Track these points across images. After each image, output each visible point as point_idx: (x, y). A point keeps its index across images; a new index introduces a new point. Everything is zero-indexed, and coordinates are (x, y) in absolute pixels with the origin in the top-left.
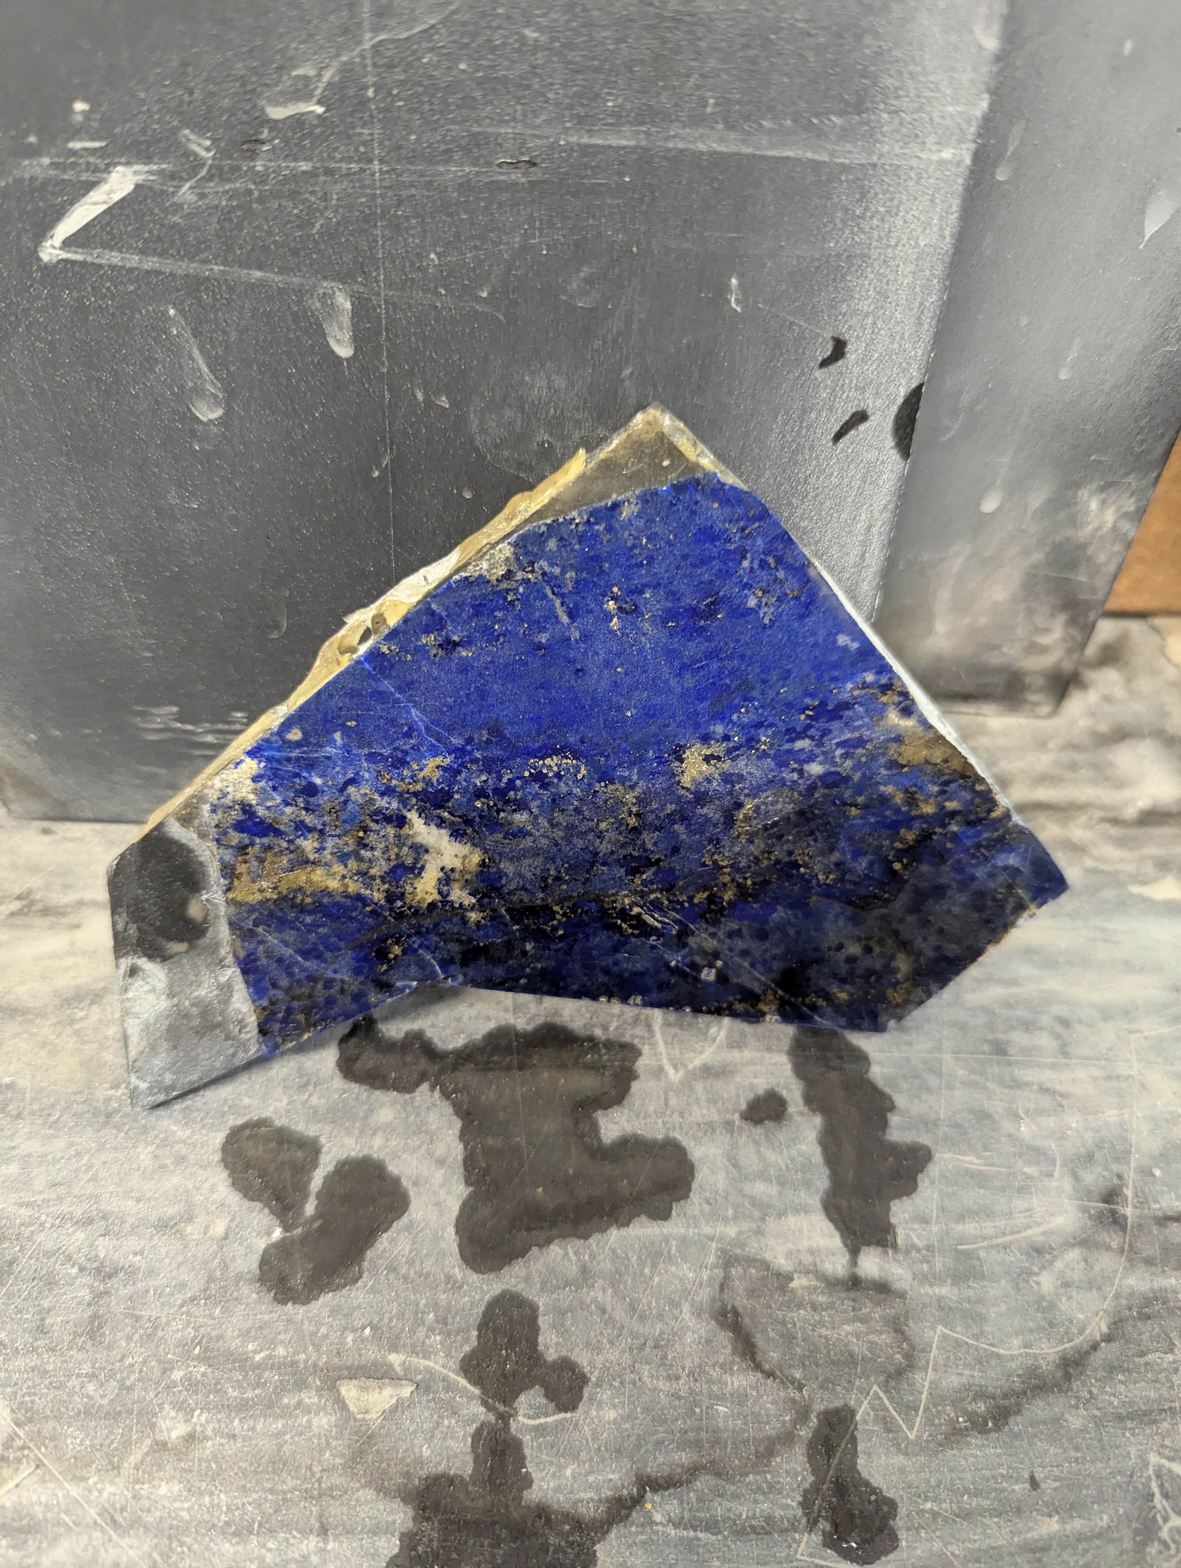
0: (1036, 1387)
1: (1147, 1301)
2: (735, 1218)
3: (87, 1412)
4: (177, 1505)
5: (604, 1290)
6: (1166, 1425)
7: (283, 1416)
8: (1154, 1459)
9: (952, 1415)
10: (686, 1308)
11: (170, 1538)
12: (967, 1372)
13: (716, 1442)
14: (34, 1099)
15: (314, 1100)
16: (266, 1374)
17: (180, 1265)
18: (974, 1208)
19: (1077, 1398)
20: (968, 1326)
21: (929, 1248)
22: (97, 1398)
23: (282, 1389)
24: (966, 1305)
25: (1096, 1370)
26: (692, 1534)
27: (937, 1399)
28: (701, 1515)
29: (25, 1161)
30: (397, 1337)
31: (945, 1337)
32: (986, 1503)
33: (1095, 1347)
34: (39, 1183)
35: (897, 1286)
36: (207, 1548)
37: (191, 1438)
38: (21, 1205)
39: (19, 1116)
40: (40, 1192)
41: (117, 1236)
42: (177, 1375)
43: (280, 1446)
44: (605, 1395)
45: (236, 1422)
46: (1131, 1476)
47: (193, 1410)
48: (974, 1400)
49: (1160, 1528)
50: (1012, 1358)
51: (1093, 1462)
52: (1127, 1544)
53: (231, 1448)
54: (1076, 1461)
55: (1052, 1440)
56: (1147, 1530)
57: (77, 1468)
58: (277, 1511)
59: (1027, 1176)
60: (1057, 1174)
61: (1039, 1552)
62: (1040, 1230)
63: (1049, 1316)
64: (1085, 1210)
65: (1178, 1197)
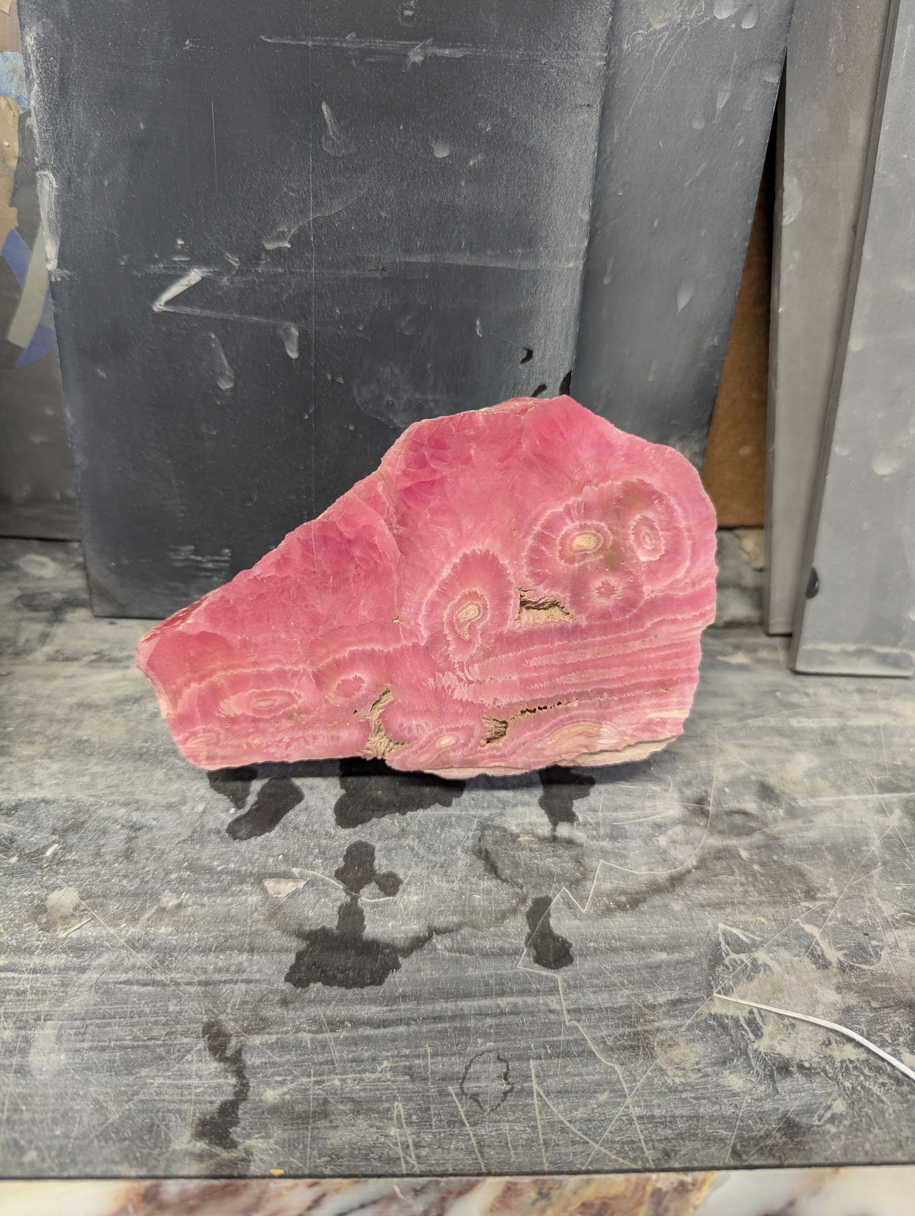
0: (655, 889)
1: (719, 851)
2: (488, 807)
3: (122, 894)
4: (170, 937)
5: (414, 840)
6: (729, 910)
7: (232, 895)
8: (721, 926)
9: (607, 901)
10: (459, 849)
11: (164, 953)
12: (616, 882)
13: (474, 911)
14: (99, 747)
16: (224, 876)
17: (178, 824)
18: (623, 805)
19: (678, 895)
20: (617, 860)
21: (597, 823)
22: (128, 886)
23: (231, 884)
24: (616, 850)
25: (689, 882)
26: (458, 955)
27: (599, 894)
28: (463, 946)
29: (94, 776)
30: (297, 860)
31: (604, 866)
32: (624, 944)
33: (689, 872)
34: (101, 786)
35: (578, 841)
36: (186, 958)
37: (179, 906)
38: (90, 796)
39: (91, 755)
40: (101, 790)
41: (144, 811)
42: (174, 876)
44: (412, 889)
45: (206, 898)
46: (708, 934)
47: (182, 893)
48: (619, 895)
49: (724, 959)
50: (641, 875)
51: (686, 926)
52: (705, 966)
53: (201, 911)
54: (677, 925)
55: (663, 915)
56: (716, 959)
57: (115, 920)
58: (226, 941)
59: (654, 791)
60: (670, 790)
61: (655, 968)
62: (660, 816)
63: (663, 856)
64: (686, 807)
65: (739, 802)
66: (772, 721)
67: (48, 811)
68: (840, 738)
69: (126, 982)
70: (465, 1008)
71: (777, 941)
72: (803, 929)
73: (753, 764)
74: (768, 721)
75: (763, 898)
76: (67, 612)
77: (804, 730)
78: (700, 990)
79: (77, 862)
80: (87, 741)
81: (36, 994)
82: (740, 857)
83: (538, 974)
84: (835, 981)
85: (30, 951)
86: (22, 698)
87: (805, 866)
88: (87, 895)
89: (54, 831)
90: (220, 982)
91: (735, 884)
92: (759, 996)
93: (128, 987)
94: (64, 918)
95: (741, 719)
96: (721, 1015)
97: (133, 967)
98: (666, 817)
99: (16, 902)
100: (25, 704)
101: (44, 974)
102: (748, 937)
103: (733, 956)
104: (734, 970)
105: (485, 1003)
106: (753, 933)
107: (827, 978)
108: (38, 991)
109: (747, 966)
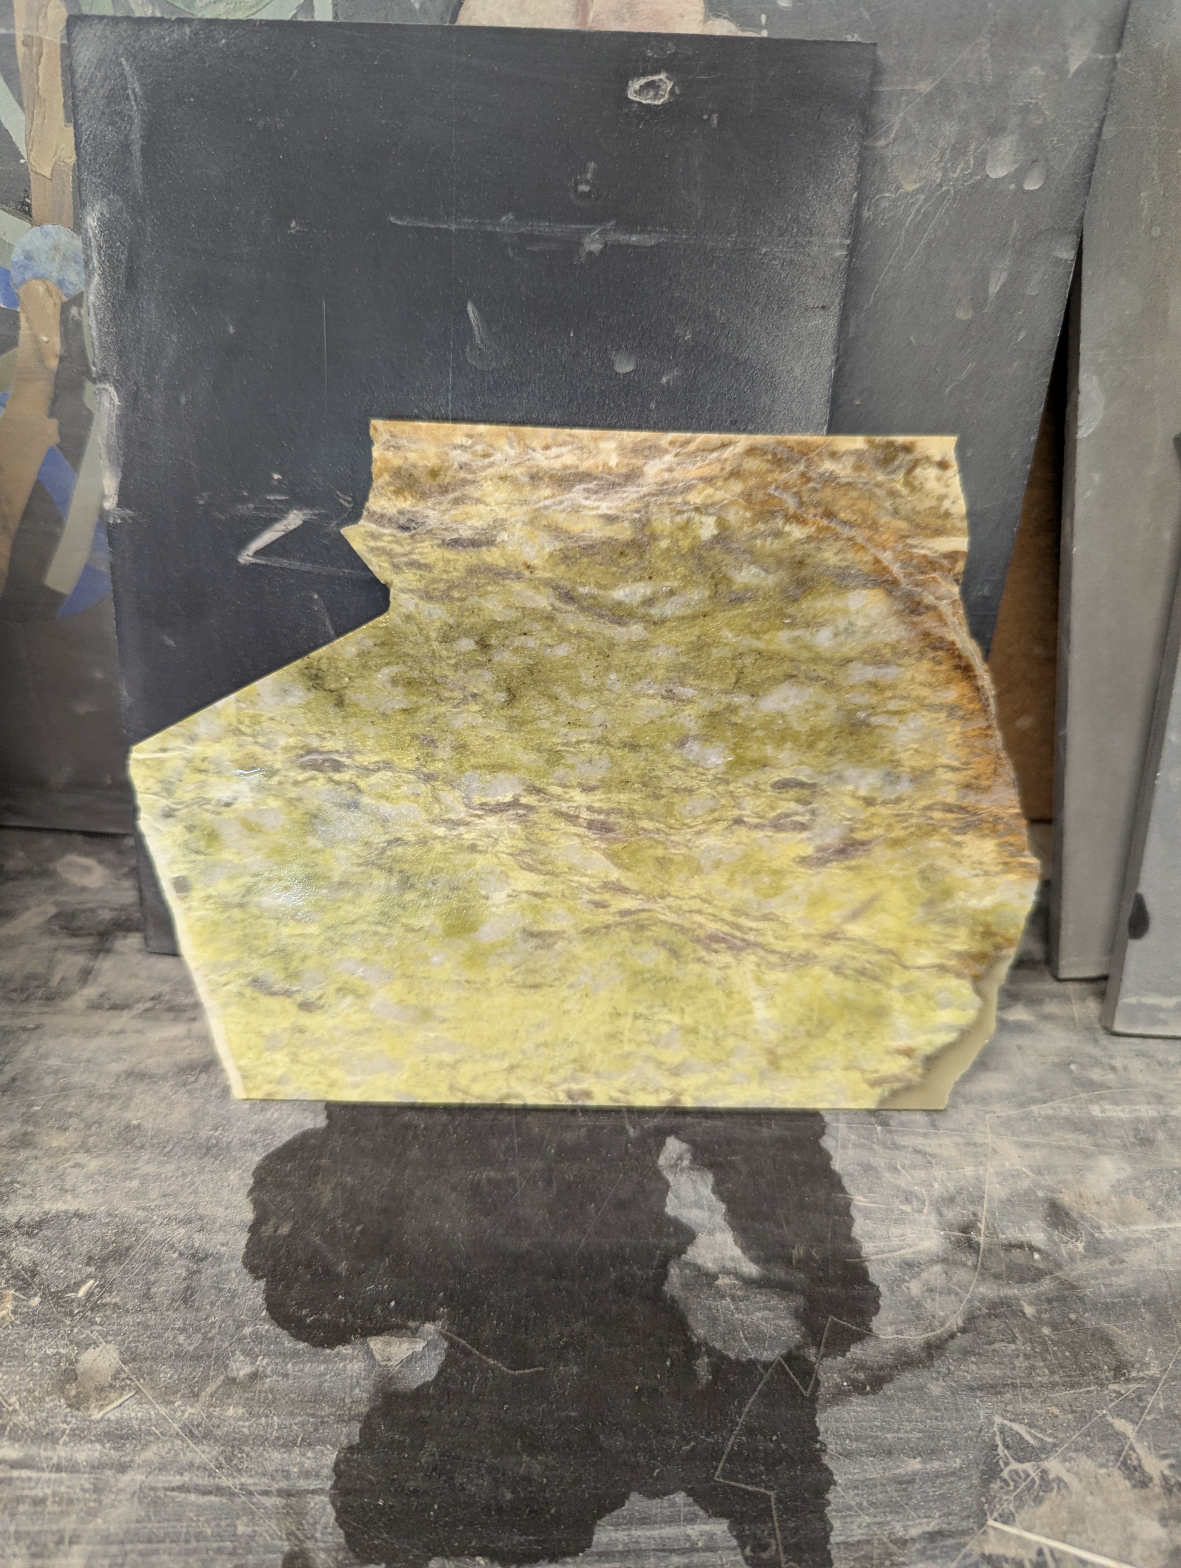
0: (906, 1363)
1: (994, 1305)
3: (177, 1356)
4: (241, 1423)
6: (1008, 1396)
7: (325, 1361)
8: (998, 1420)
9: (838, 1380)
11: (233, 1447)
14: (154, 1136)
15: (363, 1142)
19: (938, 1372)
22: (186, 1345)
25: (953, 1353)
29: (144, 1179)
31: (834, 1324)
32: (864, 1446)
33: (952, 1336)
34: (154, 1194)
36: (261, 1455)
37: (254, 1376)
38: (139, 1209)
39: (142, 1147)
40: (154, 1200)
41: (209, 1233)
42: (247, 1331)
43: (321, 1384)
45: (290, 1365)
46: (980, 1432)
47: (257, 1356)
48: (856, 1370)
49: (1002, 1470)
50: (887, 1341)
51: (949, 1420)
52: (975, 1481)
53: (284, 1384)
54: (936, 1418)
55: (917, 1402)
56: (991, 1471)
57: (166, 1395)
58: (316, 1430)
59: (902, 1212)
60: (925, 1211)
61: (905, 1482)
62: (911, 1250)
63: (917, 1312)
64: (947, 1237)
65: (1021, 1231)
66: (1065, 1109)
67: (83, 1230)
68: (1161, 1136)
69: (181, 1488)
70: (642, 1540)
71: (1076, 1443)
72: (1111, 1425)
73: (1040, 1173)
74: (1060, 1108)
75: (1056, 1378)
76: (115, 937)
77: (1108, 1122)
78: (968, 1517)
79: (119, 1308)
80: (138, 1127)
81: (60, 1503)
82: (1024, 1314)
83: (743, 1490)
84: (1157, 1506)
85: (51, 1438)
86: (54, 1062)
87: (1113, 1329)
88: (130, 1357)
89: (90, 1261)
90: (308, 1492)
91: (1018, 1356)
92: (1051, 1528)
93: (183, 1495)
94: (100, 1390)
95: (1022, 1105)
96: (998, 1557)
97: (191, 1465)
98: (920, 1252)
99: (36, 1364)
100: (56, 1072)
101: (71, 1472)
102: (1035, 1437)
103: (1014, 1465)
104: (1016, 1487)
105: (669, 1531)
106: (1043, 1431)
107: (1147, 1500)
108: (62, 1499)
109: (1033, 1482)
